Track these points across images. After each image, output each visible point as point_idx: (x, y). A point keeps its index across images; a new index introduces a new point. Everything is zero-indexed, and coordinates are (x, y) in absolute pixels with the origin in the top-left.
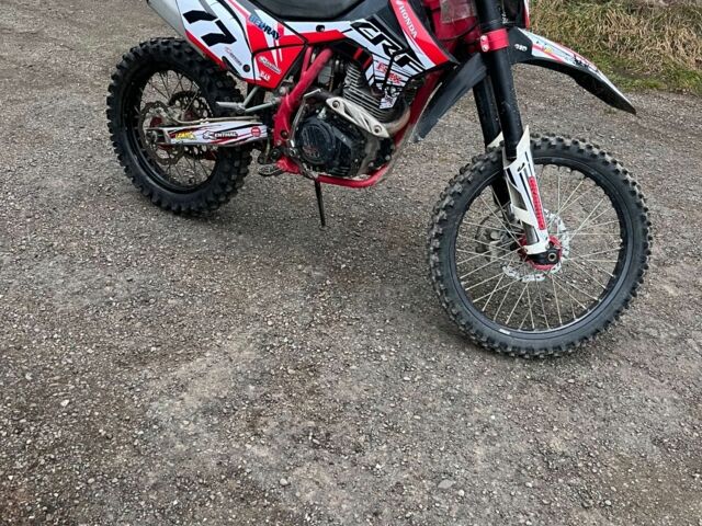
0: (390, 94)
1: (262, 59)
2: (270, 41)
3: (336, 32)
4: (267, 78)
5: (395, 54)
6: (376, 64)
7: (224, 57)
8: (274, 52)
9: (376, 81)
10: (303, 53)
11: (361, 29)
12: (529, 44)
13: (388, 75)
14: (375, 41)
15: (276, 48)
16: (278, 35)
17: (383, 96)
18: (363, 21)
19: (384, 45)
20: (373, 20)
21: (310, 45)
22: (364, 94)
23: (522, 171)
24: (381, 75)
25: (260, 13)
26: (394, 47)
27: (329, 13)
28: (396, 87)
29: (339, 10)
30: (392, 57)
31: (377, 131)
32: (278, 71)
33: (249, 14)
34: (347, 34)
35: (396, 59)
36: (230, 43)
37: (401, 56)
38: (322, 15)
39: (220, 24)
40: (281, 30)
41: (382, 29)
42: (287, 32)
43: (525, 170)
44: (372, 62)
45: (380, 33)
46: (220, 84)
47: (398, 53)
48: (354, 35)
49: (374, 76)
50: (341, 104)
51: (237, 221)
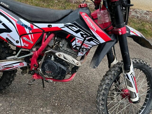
0: (82, 51)
1: (24, 38)
2: (27, 31)
3: (57, 27)
4: (27, 45)
5: (86, 37)
6: (77, 41)
7: (6, 38)
8: (30, 35)
9: (76, 46)
10: (43, 35)
11: (69, 27)
12: (129, 31)
13: (82, 44)
14: (77, 32)
15: (30, 33)
16: (31, 28)
17: (80, 52)
18: (70, 24)
19: (81, 33)
20: (75, 24)
21: (45, 32)
22: (69, 50)
23: (132, 75)
24: (79, 44)
25: (22, 20)
26: (86, 34)
27: (53, 20)
28: (86, 49)
29: (57, 19)
30: (85, 38)
31: (77, 64)
32: (32, 43)
33: (17, 20)
34: (63, 29)
35: (87, 39)
36: (10, 32)
37: (89, 38)
38: (49, 21)
39: (4, 24)
40: (32, 27)
41: (79, 27)
42: (35, 28)
43: (133, 75)
44: (75, 40)
45: (78, 29)
46: (6, 52)
47: (88, 36)
48: (66, 29)
49: (76, 44)
50: (61, 55)
51: (11, 92)
